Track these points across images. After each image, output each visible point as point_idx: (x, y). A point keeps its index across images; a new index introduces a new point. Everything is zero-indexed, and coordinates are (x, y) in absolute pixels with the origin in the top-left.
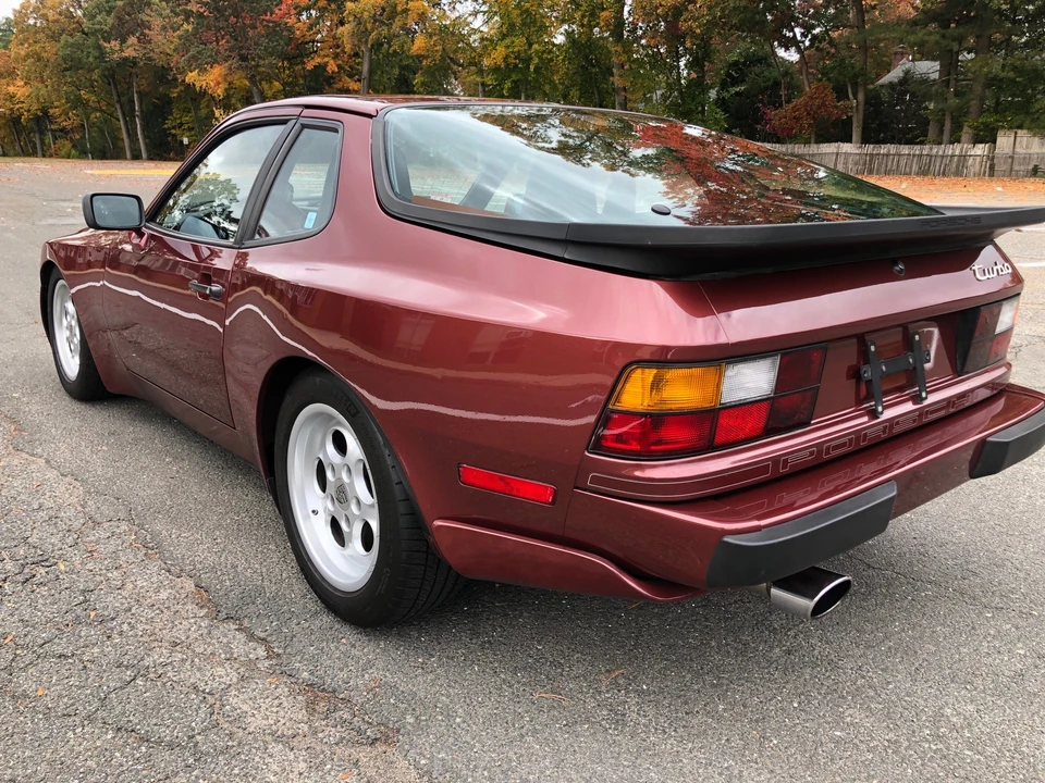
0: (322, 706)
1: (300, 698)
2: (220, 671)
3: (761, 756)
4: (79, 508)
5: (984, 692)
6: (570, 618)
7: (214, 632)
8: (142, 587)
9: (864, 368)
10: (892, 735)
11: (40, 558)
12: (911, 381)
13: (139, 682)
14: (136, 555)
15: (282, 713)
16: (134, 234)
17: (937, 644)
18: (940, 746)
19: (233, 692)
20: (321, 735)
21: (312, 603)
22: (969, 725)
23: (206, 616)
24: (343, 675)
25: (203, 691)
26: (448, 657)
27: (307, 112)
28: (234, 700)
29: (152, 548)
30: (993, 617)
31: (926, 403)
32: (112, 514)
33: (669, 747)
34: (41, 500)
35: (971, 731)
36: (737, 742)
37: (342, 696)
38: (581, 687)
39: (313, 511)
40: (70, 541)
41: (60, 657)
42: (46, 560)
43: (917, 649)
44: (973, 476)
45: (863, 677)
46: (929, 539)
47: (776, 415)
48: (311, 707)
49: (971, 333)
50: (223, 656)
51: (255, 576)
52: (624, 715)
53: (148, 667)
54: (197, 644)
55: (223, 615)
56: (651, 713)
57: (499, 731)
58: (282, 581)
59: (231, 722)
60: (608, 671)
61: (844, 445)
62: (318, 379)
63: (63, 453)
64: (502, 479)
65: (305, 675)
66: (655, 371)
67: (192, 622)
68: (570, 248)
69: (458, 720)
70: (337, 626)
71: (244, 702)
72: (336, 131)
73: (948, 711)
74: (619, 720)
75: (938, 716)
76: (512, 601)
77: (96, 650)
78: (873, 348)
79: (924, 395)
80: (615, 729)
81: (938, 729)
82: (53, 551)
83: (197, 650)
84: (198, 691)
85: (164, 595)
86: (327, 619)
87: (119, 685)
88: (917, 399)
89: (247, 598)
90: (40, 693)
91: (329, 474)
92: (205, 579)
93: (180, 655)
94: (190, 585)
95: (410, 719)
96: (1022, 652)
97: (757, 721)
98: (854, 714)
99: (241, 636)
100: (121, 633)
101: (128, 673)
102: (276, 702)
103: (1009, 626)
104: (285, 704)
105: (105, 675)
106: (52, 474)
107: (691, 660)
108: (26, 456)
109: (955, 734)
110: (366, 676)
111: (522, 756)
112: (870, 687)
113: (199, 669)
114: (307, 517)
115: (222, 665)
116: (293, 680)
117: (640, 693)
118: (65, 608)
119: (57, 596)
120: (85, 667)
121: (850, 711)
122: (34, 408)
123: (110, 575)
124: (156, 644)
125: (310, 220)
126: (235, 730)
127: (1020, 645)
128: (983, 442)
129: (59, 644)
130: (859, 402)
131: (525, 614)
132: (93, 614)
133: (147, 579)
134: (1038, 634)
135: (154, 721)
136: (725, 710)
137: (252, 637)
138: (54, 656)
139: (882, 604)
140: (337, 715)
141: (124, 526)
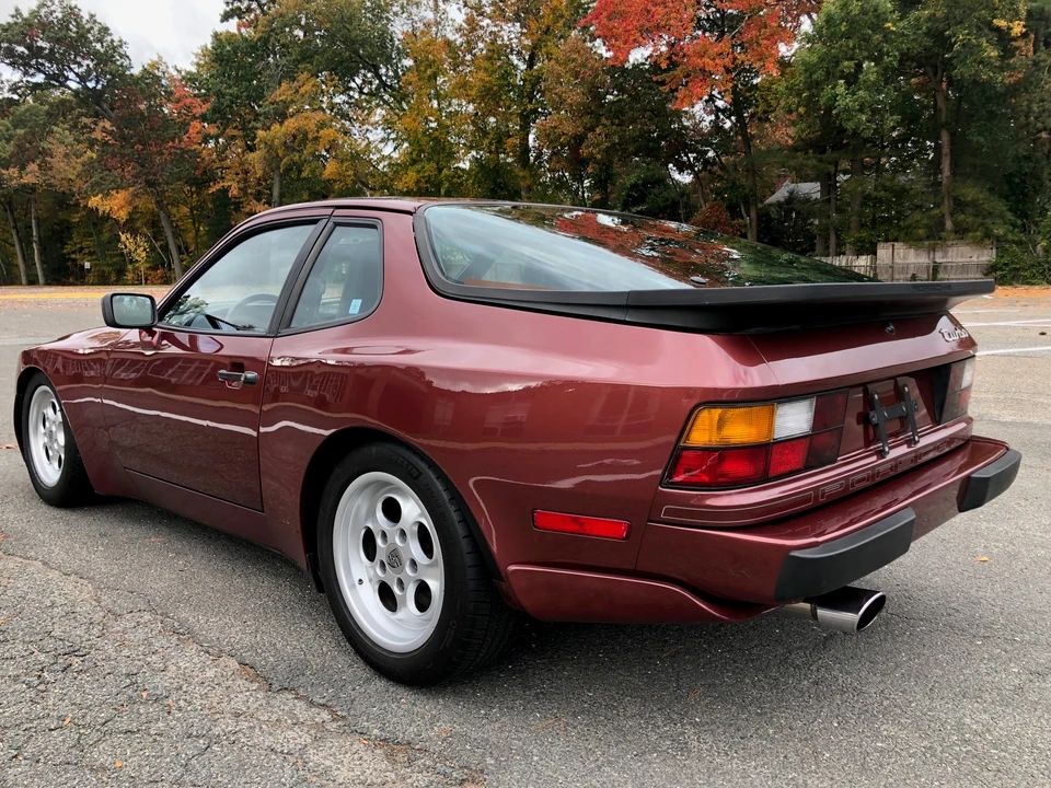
0: (400, 757)
1: (378, 751)
2: (290, 734)
3: (819, 767)
4: (94, 603)
5: (993, 703)
6: (610, 669)
7: (273, 702)
8: (185, 668)
9: (872, 414)
10: (925, 743)
11: (72, 649)
12: (905, 427)
13: (215, 748)
14: (168, 641)
15: (365, 765)
16: (144, 333)
17: (942, 669)
18: (969, 748)
19: (311, 751)
20: (409, 781)
21: (361, 670)
22: (989, 730)
23: (259, 689)
24: (413, 729)
25: (282, 752)
26: (507, 708)
27: (338, 212)
28: (314, 757)
29: (184, 634)
30: (983, 644)
31: (919, 446)
32: (131, 606)
33: (735, 766)
34: (52, 598)
35: (991, 735)
36: (793, 758)
37: (417, 747)
38: (640, 724)
39: (360, 580)
40: (96, 631)
41: (126, 733)
42: (78, 650)
43: (927, 673)
44: (962, 509)
45: (888, 699)
46: (910, 585)
47: (813, 450)
48: (390, 757)
49: (945, 386)
50: (289, 721)
51: (296, 651)
52: (686, 743)
53: (219, 736)
54: (259, 713)
55: (276, 686)
56: (710, 740)
57: (577, 764)
58: (325, 654)
59: (318, 776)
60: (659, 709)
61: (863, 480)
62: (374, 449)
63: (58, 554)
64: (574, 520)
65: (376, 731)
66: (719, 411)
67: (247, 695)
68: (631, 312)
69: (535, 758)
70: (391, 689)
71: (325, 758)
72: (374, 227)
73: (968, 721)
74: (685, 748)
75: (960, 727)
76: (551, 657)
77: (160, 724)
78: (876, 397)
79: (917, 438)
80: (682, 755)
81: (963, 735)
82: (82, 642)
83: (262, 718)
84: (276, 752)
85: (210, 673)
86: (380, 684)
87: (196, 752)
88: (910, 442)
89: (297, 670)
90: (118, 765)
91: (379, 541)
92: (248, 657)
93: (246, 724)
94: (233, 664)
95: (490, 761)
96: (1016, 670)
97: (806, 739)
98: (888, 729)
99: (301, 704)
100: (180, 709)
101: (201, 741)
102: (356, 756)
103: (999, 651)
104: (365, 757)
105: (179, 745)
106: (54, 575)
107: (732, 695)
108: (21, 560)
109: (979, 738)
110: (436, 728)
111: (604, 783)
112: (895, 706)
113: (270, 734)
114: (352, 587)
115: (292, 729)
116: (365, 737)
117: (695, 725)
118: (115, 691)
119: (102, 680)
120: (155, 740)
121: (885, 726)
122: (12, 516)
123: (149, 659)
124: (218, 716)
125: (355, 306)
126: (325, 782)
127: (1012, 665)
128: (968, 478)
129: (122, 722)
130: (868, 443)
131: (568, 668)
132: (145, 694)
133: (189, 659)
134: (1025, 656)
135: (244, 780)
136: (775, 733)
137: (312, 703)
138: (120, 732)
139: (886, 640)
140: (419, 762)
141: (147, 617)
